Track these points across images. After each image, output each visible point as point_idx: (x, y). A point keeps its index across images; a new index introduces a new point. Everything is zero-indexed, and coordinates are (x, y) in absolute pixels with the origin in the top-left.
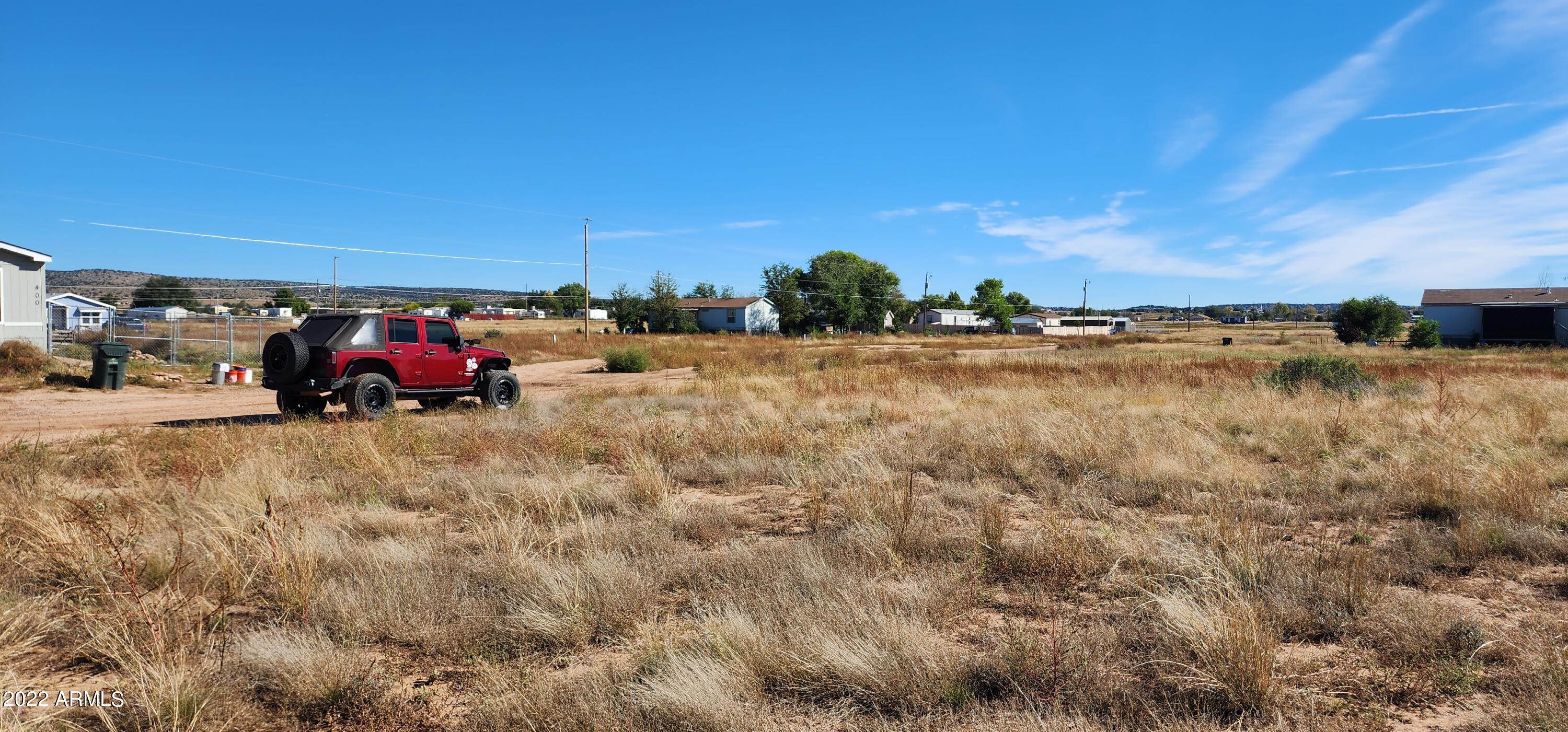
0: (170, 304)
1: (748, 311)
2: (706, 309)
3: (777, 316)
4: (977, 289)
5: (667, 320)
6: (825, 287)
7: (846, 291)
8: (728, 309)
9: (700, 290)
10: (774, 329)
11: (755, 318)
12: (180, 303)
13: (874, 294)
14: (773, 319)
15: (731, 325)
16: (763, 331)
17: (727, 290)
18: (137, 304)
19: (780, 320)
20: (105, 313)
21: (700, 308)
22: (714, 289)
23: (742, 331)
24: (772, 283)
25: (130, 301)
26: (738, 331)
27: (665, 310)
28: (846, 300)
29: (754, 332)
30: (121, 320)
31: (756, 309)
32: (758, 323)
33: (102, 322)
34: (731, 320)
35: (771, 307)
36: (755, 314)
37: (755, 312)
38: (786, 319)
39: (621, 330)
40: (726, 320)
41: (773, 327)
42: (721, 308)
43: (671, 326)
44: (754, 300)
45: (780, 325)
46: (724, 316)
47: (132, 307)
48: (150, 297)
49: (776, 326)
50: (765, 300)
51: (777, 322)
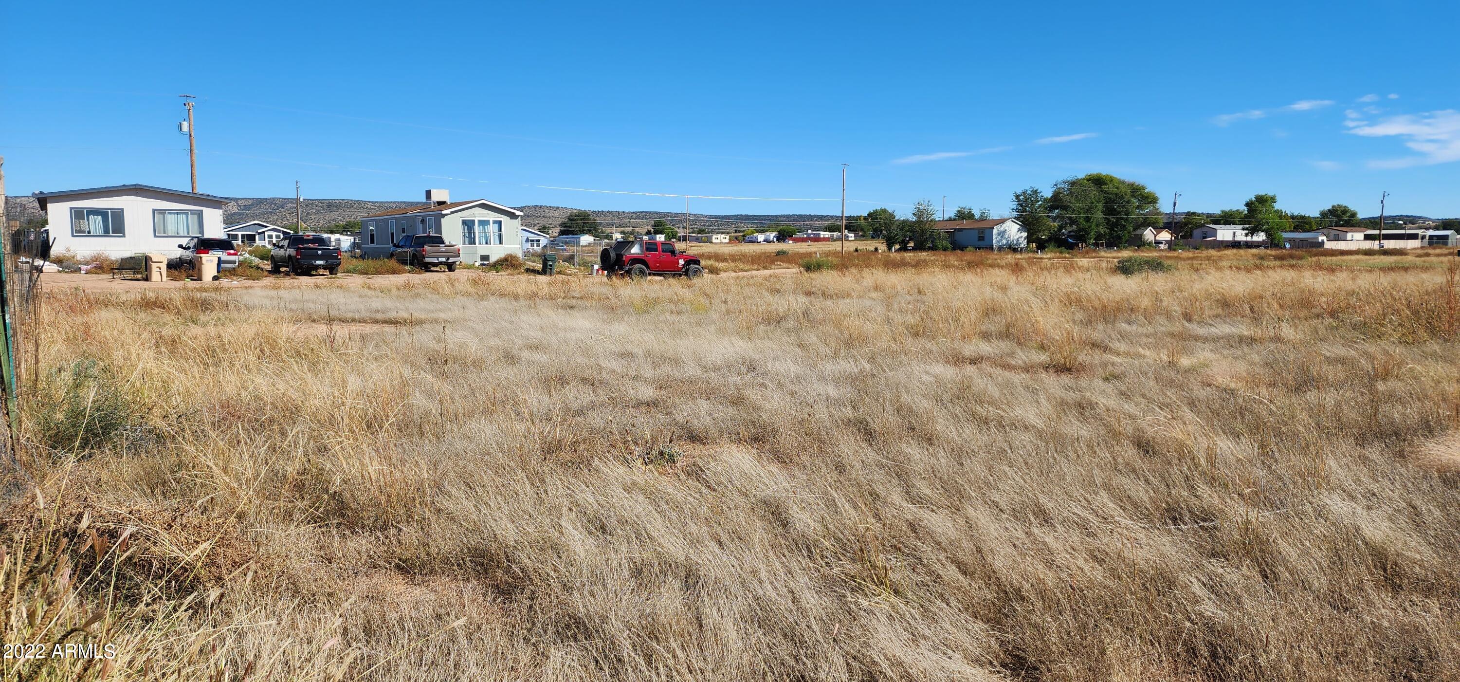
0: (583, 232)
1: (995, 231)
2: (960, 230)
3: (1025, 234)
4: (1247, 204)
5: (926, 240)
6: (1066, 208)
7: (1089, 210)
8: (979, 229)
10: (1022, 246)
11: (1002, 237)
12: (589, 232)
13: (1119, 213)
14: (1020, 237)
15: (981, 243)
16: (1010, 250)
17: (984, 213)
18: (562, 233)
19: (1027, 238)
20: (544, 241)
21: (955, 230)
22: (973, 212)
23: (991, 248)
24: (1021, 205)
25: (558, 231)
26: (985, 248)
27: (923, 232)
29: (1000, 248)
30: (553, 243)
31: (1004, 229)
32: (1004, 242)
33: (542, 246)
34: (981, 238)
35: (1019, 226)
36: (1002, 234)
37: (1003, 232)
38: (1033, 237)
39: (890, 249)
40: (977, 238)
41: (1020, 244)
42: (976, 228)
43: (929, 245)
44: (1002, 221)
45: (1027, 242)
46: (975, 235)
47: (559, 235)
48: (570, 227)
49: (1024, 244)
50: (1013, 221)
51: (1025, 239)
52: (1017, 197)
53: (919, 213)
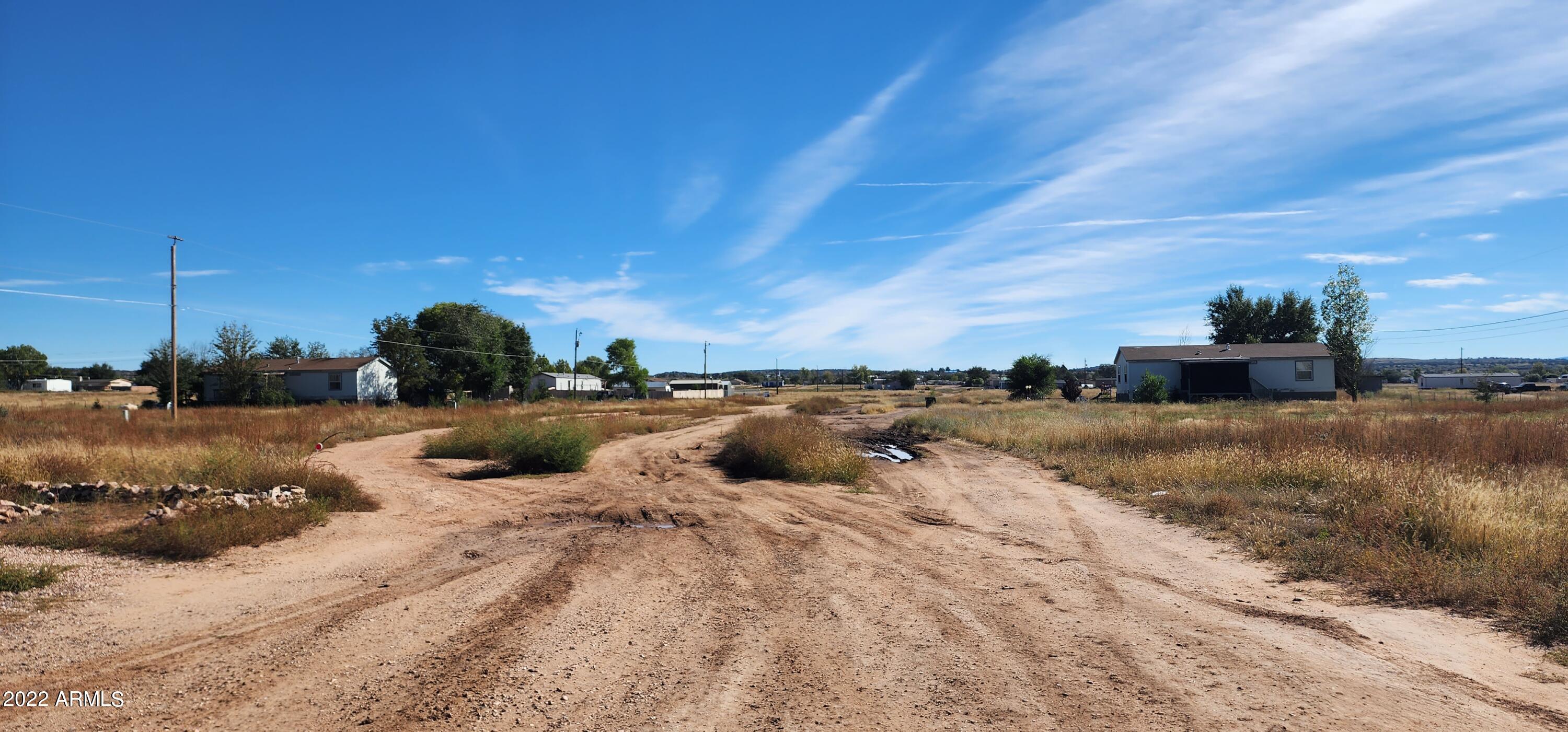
1: (359, 374)
2: (297, 373)
3: (394, 381)
4: (608, 350)
5: (242, 388)
6: (466, 343)
7: (489, 349)
8: (331, 373)
9: (278, 348)
10: (392, 397)
11: (368, 383)
13: (518, 353)
14: (390, 384)
15: (336, 394)
16: (381, 401)
19: (398, 385)
21: (287, 372)
22: (299, 347)
23: (353, 399)
24: (384, 337)
26: (349, 401)
27: (238, 375)
28: (491, 359)
29: (367, 401)
31: (368, 371)
32: (371, 390)
34: (335, 386)
35: (387, 369)
36: (369, 378)
37: (368, 376)
38: (406, 384)
40: (329, 386)
41: (390, 394)
42: (320, 371)
43: (247, 396)
44: (364, 361)
45: (398, 391)
46: (324, 382)
49: (394, 394)
50: (380, 361)
51: (395, 387)
52: (377, 327)
53: (226, 344)
